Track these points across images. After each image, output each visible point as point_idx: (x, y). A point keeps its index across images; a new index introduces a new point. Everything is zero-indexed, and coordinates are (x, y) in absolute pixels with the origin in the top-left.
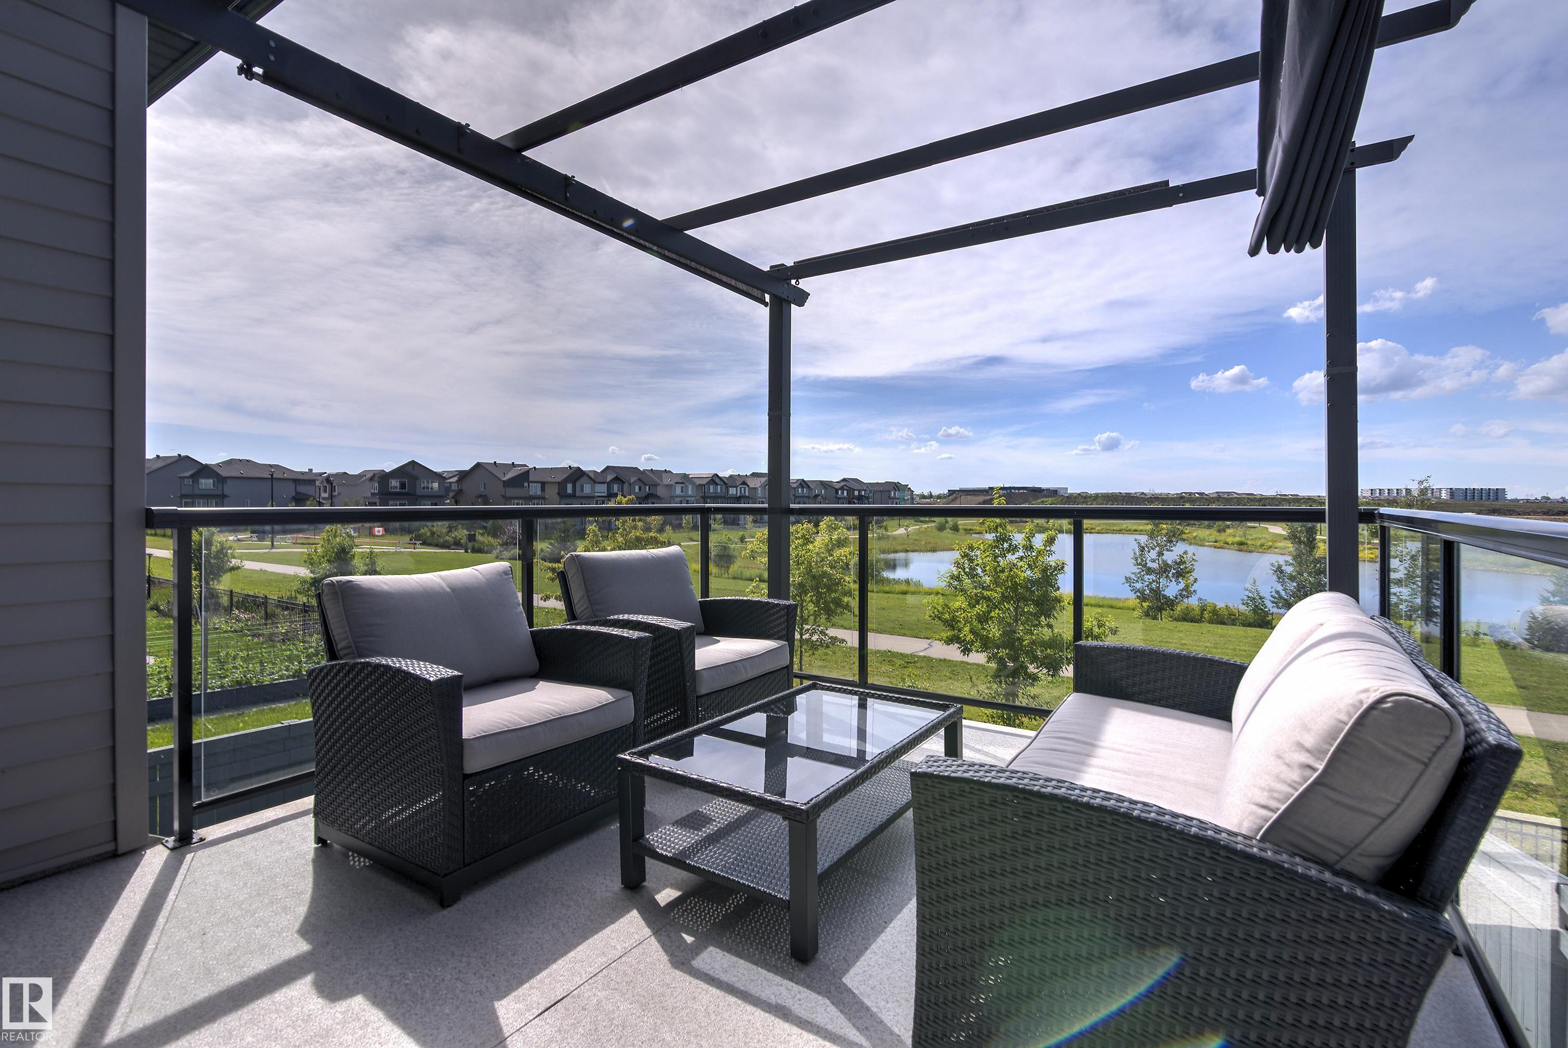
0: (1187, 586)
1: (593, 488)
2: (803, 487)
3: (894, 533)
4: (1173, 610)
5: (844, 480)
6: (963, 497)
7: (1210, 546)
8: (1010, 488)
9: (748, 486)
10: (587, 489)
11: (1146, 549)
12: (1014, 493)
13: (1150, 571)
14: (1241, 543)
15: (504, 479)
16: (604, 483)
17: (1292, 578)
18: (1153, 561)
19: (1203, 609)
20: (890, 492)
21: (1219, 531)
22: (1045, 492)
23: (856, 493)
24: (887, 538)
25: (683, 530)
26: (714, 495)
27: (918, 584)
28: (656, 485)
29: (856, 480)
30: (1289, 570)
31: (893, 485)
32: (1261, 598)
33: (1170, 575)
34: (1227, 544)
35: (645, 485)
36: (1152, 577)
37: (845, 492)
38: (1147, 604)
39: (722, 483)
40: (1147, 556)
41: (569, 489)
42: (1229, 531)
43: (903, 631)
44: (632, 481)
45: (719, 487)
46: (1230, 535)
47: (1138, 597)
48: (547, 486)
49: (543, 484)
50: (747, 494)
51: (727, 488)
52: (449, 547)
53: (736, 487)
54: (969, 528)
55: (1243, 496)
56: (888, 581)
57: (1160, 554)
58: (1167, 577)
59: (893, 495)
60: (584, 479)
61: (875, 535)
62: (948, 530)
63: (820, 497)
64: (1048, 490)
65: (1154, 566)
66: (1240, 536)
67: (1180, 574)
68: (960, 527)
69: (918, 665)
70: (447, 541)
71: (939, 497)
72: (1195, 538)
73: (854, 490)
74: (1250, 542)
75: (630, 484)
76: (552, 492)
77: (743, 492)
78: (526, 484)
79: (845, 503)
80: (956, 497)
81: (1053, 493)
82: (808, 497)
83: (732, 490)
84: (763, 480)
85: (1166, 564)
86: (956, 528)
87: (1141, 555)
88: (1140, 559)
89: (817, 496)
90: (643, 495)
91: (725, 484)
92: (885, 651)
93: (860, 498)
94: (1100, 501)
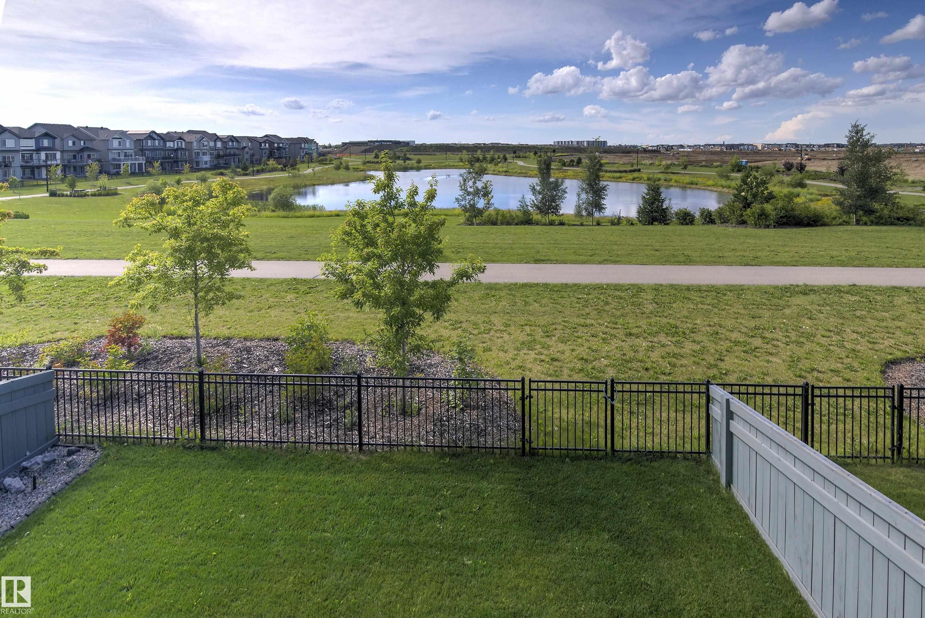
0: (489, 201)
1: (17, 143)
2: (233, 141)
3: (304, 173)
4: (482, 216)
5: (266, 136)
6: (351, 147)
7: (491, 173)
8: (381, 141)
9: (184, 141)
10: (11, 144)
11: (467, 180)
12: (383, 144)
13: (469, 194)
14: (506, 172)
16: (31, 138)
17: (540, 193)
18: (471, 187)
19: (497, 214)
21: (495, 165)
23: (276, 145)
24: (299, 177)
25: (120, 177)
26: (152, 147)
27: (322, 208)
28: (91, 140)
29: (275, 136)
30: (538, 188)
32: (526, 205)
33: (480, 195)
34: (499, 171)
35: (80, 140)
36: (471, 197)
37: (267, 145)
38: (468, 213)
39: (159, 138)
40: (467, 184)
42: (499, 165)
43: (307, 257)
44: (64, 137)
45: (157, 142)
46: (500, 167)
47: (463, 210)
50: (184, 147)
51: (165, 141)
53: (173, 141)
54: (356, 167)
55: (504, 145)
56: (300, 208)
57: (474, 183)
58: (478, 196)
59: (303, 146)
61: (290, 174)
62: (342, 169)
63: (247, 148)
64: (404, 142)
65: (472, 190)
66: (505, 168)
67: (485, 195)
68: (350, 167)
69: (319, 289)
71: (336, 147)
73: (273, 143)
74: (510, 171)
75: (62, 140)
77: (179, 145)
79: (268, 152)
80: (347, 147)
81: (407, 144)
82: (237, 149)
83: (170, 144)
84: (199, 136)
85: (478, 189)
86: (347, 168)
87: (464, 184)
88: (463, 187)
89: (244, 148)
90: (77, 148)
91: (162, 139)
92: (291, 279)
93: (279, 148)
94: (433, 149)
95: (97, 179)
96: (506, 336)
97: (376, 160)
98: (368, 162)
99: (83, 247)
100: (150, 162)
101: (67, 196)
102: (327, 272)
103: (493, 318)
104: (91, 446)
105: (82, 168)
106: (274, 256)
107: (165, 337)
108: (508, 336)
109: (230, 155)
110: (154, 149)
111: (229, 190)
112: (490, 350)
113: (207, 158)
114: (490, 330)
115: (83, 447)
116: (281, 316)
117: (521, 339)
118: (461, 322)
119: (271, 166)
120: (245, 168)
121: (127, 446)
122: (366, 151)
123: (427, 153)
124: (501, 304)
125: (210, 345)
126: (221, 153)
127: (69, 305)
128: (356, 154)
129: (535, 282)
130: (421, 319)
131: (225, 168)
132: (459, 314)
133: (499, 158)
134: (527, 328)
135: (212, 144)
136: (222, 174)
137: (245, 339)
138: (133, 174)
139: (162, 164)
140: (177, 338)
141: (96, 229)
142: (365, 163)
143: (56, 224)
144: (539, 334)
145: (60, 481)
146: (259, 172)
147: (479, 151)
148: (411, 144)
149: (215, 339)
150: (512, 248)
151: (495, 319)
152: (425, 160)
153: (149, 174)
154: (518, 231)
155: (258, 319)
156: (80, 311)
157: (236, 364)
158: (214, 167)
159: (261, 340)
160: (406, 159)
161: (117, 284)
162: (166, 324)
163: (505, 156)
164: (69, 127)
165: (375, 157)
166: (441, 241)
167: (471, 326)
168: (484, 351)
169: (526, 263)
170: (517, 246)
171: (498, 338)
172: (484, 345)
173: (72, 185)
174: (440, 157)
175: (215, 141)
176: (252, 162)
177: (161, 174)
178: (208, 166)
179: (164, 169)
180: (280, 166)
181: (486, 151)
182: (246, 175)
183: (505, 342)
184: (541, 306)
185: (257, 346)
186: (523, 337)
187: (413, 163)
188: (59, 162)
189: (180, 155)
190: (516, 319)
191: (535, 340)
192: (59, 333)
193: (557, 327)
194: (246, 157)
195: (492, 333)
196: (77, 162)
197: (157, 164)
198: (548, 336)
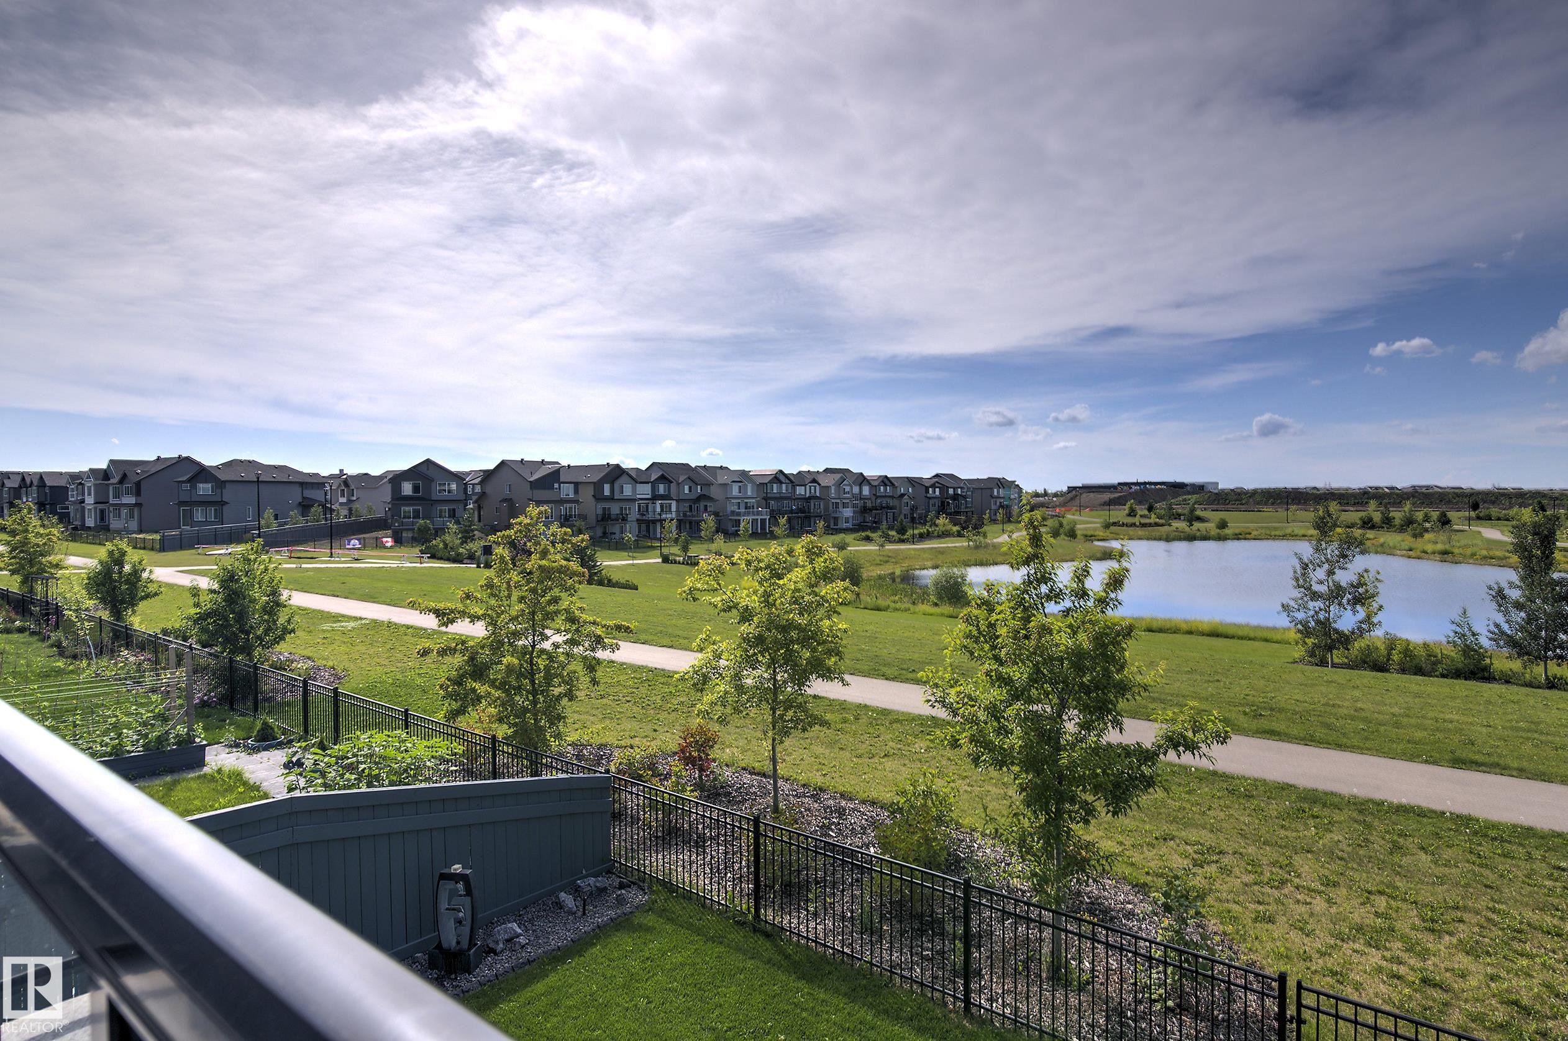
0: (1369, 617)
1: (634, 490)
2: (886, 485)
3: (995, 540)
4: (1348, 650)
5: (937, 476)
6: (1084, 495)
7: (1402, 556)
8: (1145, 483)
9: (819, 485)
10: (628, 490)
11: (1310, 566)
12: (1148, 490)
13: (1315, 596)
14: (1445, 553)
15: (531, 479)
16: (648, 483)
17: (1519, 607)
18: (1321, 582)
19: (1391, 648)
20: (992, 489)
21: (1415, 536)
22: (1189, 488)
23: (951, 491)
24: (985, 547)
25: (739, 538)
26: (778, 495)
28: (709, 484)
29: (952, 476)
30: (1514, 595)
31: (997, 481)
32: (1474, 634)
33: (1345, 601)
34: (1425, 552)
35: (697, 485)
36: (1319, 604)
37: (937, 490)
38: (1312, 640)
39: (787, 481)
40: (1311, 575)
41: (607, 492)
42: (1427, 536)
44: (680, 481)
45: (784, 486)
46: (1429, 541)
47: (1299, 631)
48: (580, 487)
49: (577, 485)
50: (818, 494)
51: (794, 487)
52: (461, 562)
53: (805, 485)
54: (1089, 533)
55: (1447, 490)
57: (1330, 573)
58: (1340, 604)
59: (996, 493)
60: (624, 478)
61: (971, 543)
62: (1062, 536)
63: (906, 497)
64: (1193, 485)
65: (1322, 589)
66: (1443, 543)
67: (1358, 600)
68: (1079, 533)
70: (458, 554)
71: (1056, 495)
72: (1382, 545)
73: (948, 487)
74: (1456, 551)
75: (678, 484)
76: (587, 494)
77: (813, 491)
78: (556, 486)
79: (938, 503)
80: (1076, 495)
81: (1199, 488)
82: (892, 497)
83: (800, 491)
84: (838, 476)
85: (1338, 587)
86: (1072, 534)
87: (1303, 575)
88: (1302, 580)
89: (902, 495)
90: (693, 496)
91: (792, 482)
92: (927, 717)
93: (955, 497)
94: (1258, 498)
95: (712, 540)
96: (1319, 904)
97: (1130, 520)
98: (1114, 524)
99: (680, 633)
100: (774, 517)
101: (679, 563)
102: (933, 699)
103: (1297, 860)
104: (642, 884)
105: (698, 523)
106: (911, 676)
107: (744, 769)
108: (1325, 905)
109: (882, 508)
110: (780, 498)
111: (818, 555)
112: (1271, 920)
113: (848, 512)
114: (1283, 882)
115: (634, 884)
116: (898, 773)
117: (1356, 918)
118: (1221, 852)
119: (942, 528)
120: (902, 531)
121: (676, 896)
122: (1110, 503)
123: (1243, 507)
124: (1329, 836)
125: (794, 793)
126: (869, 504)
127: (653, 706)
128: (1093, 508)
129: (1438, 807)
130: (1090, 811)
131: (874, 529)
132: (1221, 836)
133: (1427, 519)
134: (1381, 903)
135: (856, 490)
136: (868, 539)
137: (842, 796)
138: (755, 535)
139: (789, 520)
140: (758, 774)
141: (698, 611)
142: (1107, 526)
143: (659, 599)
144: (1408, 921)
145: (607, 915)
146: (922, 537)
147: (1373, 504)
148: (1210, 488)
149: (804, 786)
150: (1397, 725)
151: (1305, 866)
152: (1237, 520)
153: (773, 536)
154: (1430, 689)
155: (866, 770)
156: (663, 716)
157: (821, 828)
158: (859, 528)
159: (863, 802)
160: (1193, 519)
161: (682, 679)
162: (750, 753)
163: (1444, 515)
164: (686, 466)
165: (1129, 515)
166: (1122, 667)
167: (1243, 864)
168: (1255, 920)
169: (1426, 762)
170: (1413, 721)
171: (1298, 902)
172: (1261, 908)
173: (685, 549)
174: (1271, 515)
175: (860, 485)
176: (913, 520)
177: (788, 536)
178: (849, 525)
179: (791, 528)
180: (956, 528)
181: (1394, 504)
182: (902, 541)
183: (1312, 915)
184: (1436, 863)
185: (854, 810)
186: (1361, 915)
187: (1211, 527)
188: (674, 516)
189: (812, 507)
190: (1357, 876)
191: (1392, 930)
192: (637, 739)
193: (1466, 916)
194: (904, 512)
195: (1288, 889)
196: (693, 516)
197: (783, 521)
198: (1433, 931)
